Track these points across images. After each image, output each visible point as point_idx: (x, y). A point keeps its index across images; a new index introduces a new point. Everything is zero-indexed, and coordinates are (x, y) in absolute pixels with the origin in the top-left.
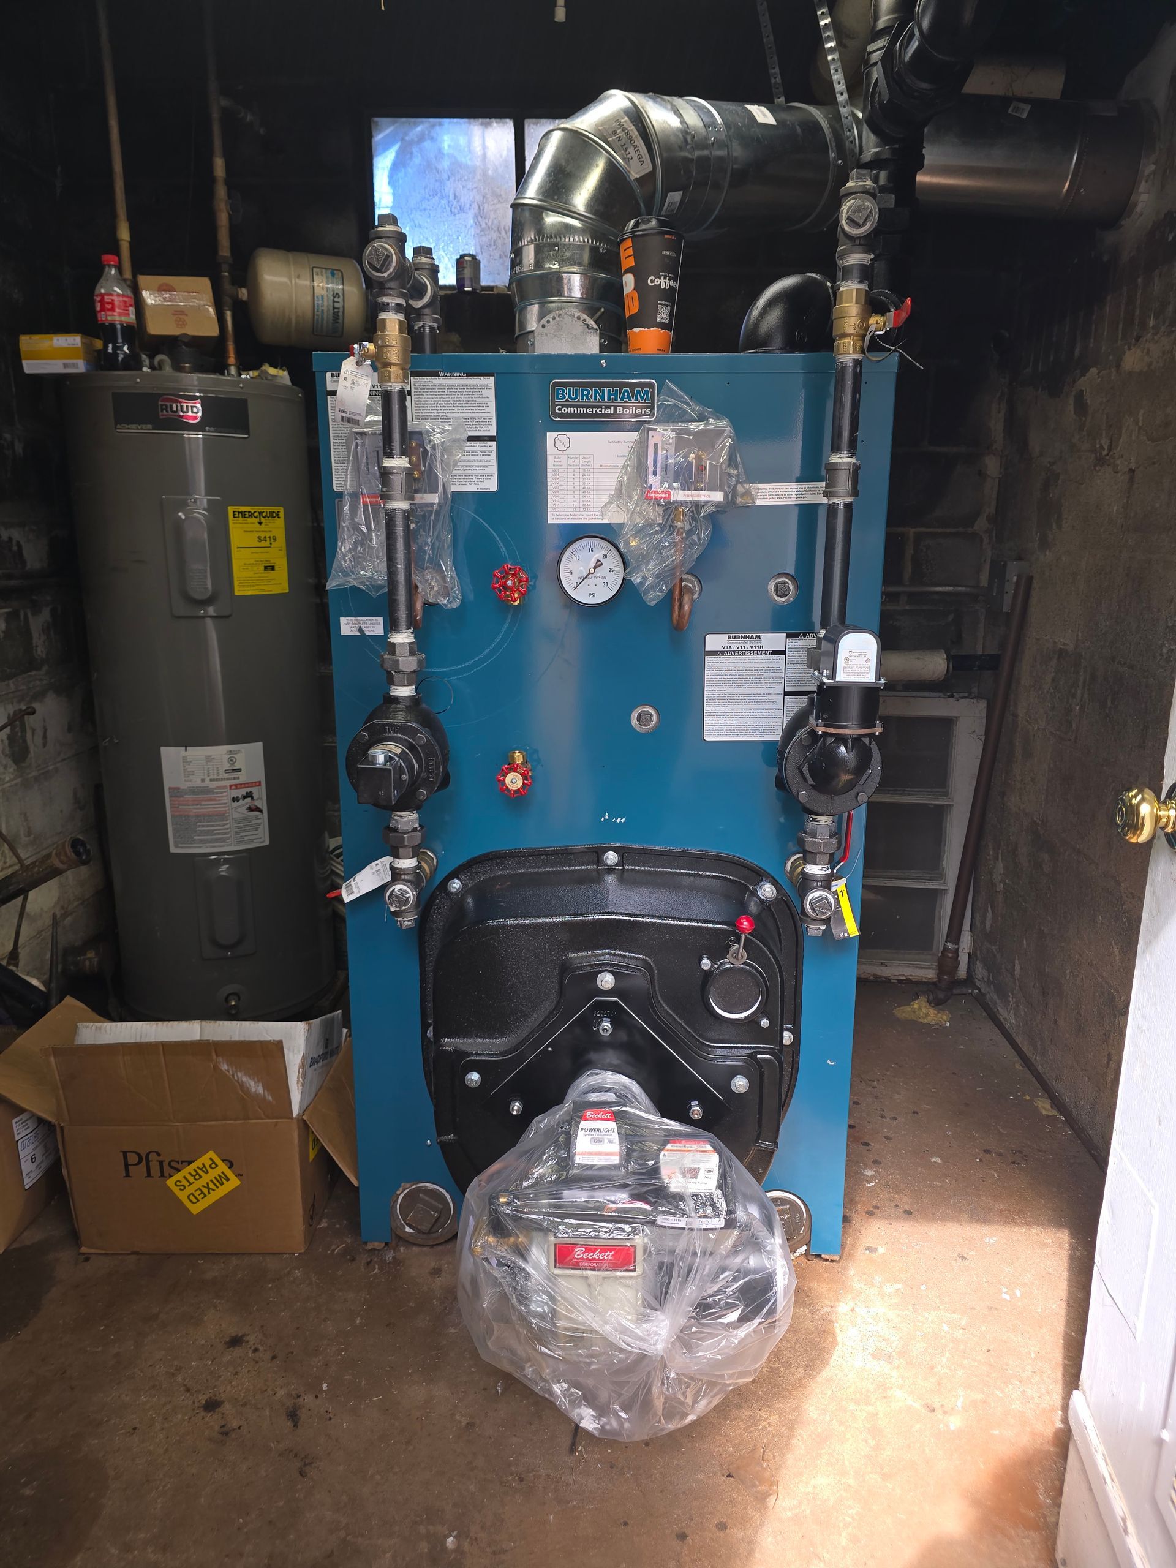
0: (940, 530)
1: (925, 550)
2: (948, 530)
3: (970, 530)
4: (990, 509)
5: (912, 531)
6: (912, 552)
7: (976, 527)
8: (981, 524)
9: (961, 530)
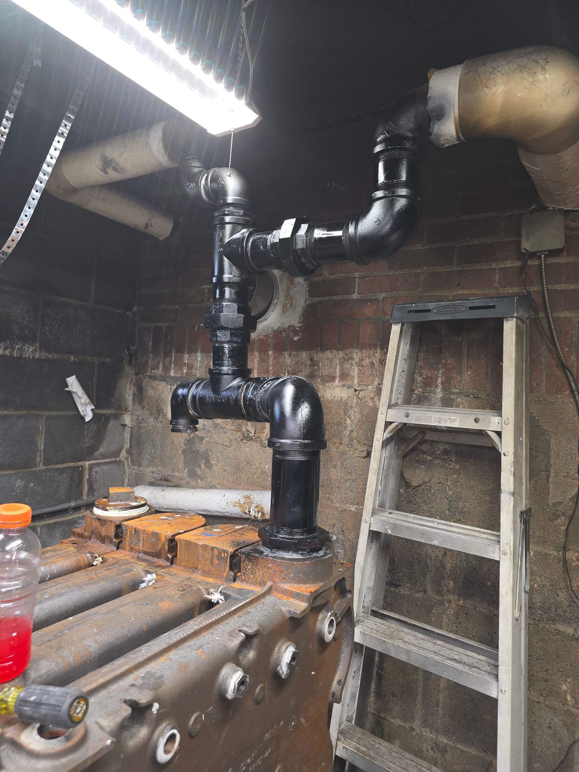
0: (102, 461)
1: (95, 474)
2: (107, 460)
3: (118, 459)
4: (127, 446)
5: (87, 463)
6: (88, 477)
7: (121, 457)
8: (123, 454)
9: (113, 459)
